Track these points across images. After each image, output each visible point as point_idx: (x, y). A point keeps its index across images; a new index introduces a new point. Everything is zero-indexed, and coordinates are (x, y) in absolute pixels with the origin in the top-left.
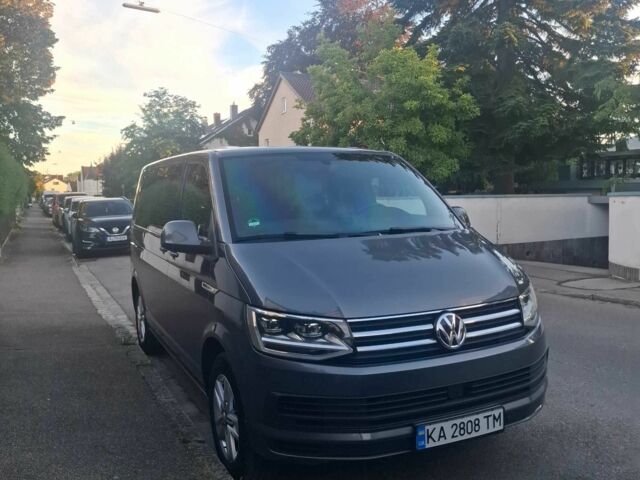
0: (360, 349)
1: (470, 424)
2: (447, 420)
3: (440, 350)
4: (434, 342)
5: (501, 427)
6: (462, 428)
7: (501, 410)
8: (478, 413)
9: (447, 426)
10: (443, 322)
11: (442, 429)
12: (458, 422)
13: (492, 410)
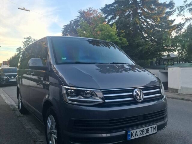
0: (106, 101)
1: (146, 130)
2: (138, 129)
3: (135, 102)
4: (133, 99)
5: (156, 132)
6: (143, 132)
7: (156, 125)
8: (148, 126)
9: (138, 130)
10: (136, 92)
11: (136, 132)
12: (142, 129)
13: (153, 125)
